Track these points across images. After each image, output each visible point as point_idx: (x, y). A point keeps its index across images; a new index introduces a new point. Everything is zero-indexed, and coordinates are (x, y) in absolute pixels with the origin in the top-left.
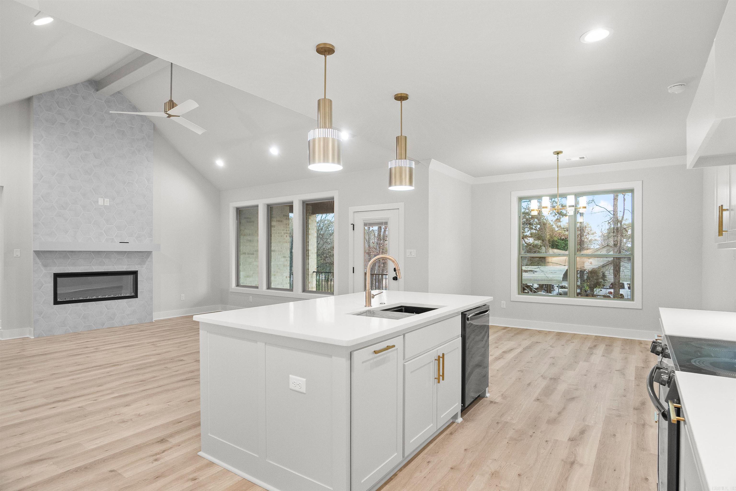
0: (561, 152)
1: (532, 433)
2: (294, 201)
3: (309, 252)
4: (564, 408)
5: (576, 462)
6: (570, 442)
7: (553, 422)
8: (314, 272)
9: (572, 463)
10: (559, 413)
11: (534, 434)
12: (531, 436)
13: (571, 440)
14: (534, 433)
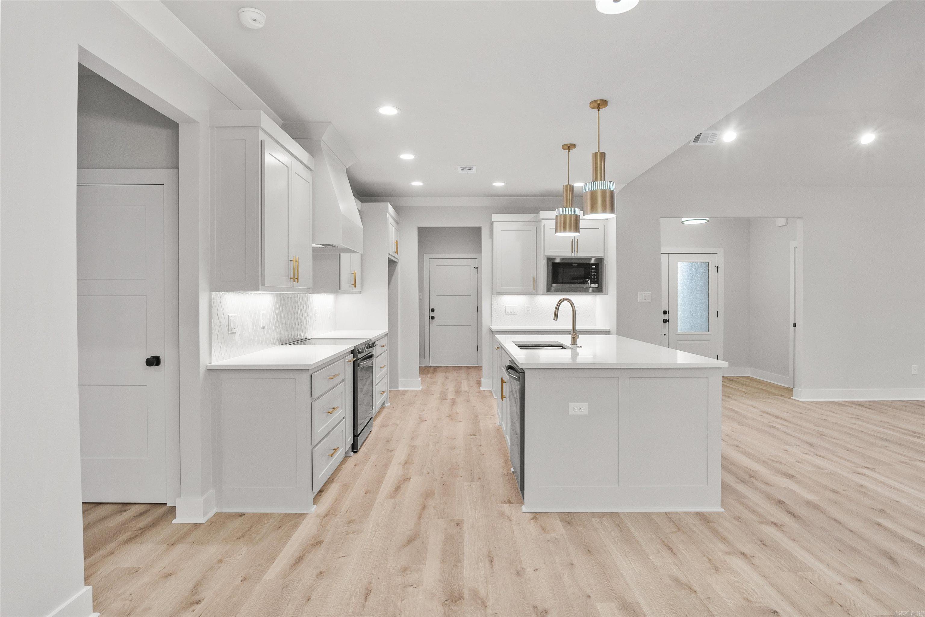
1: (444, 477)
4: (420, 517)
5: (403, 465)
6: (409, 477)
7: (429, 494)
9: (406, 463)
10: (424, 507)
11: (441, 476)
12: (443, 474)
13: (408, 479)
14: (442, 478)
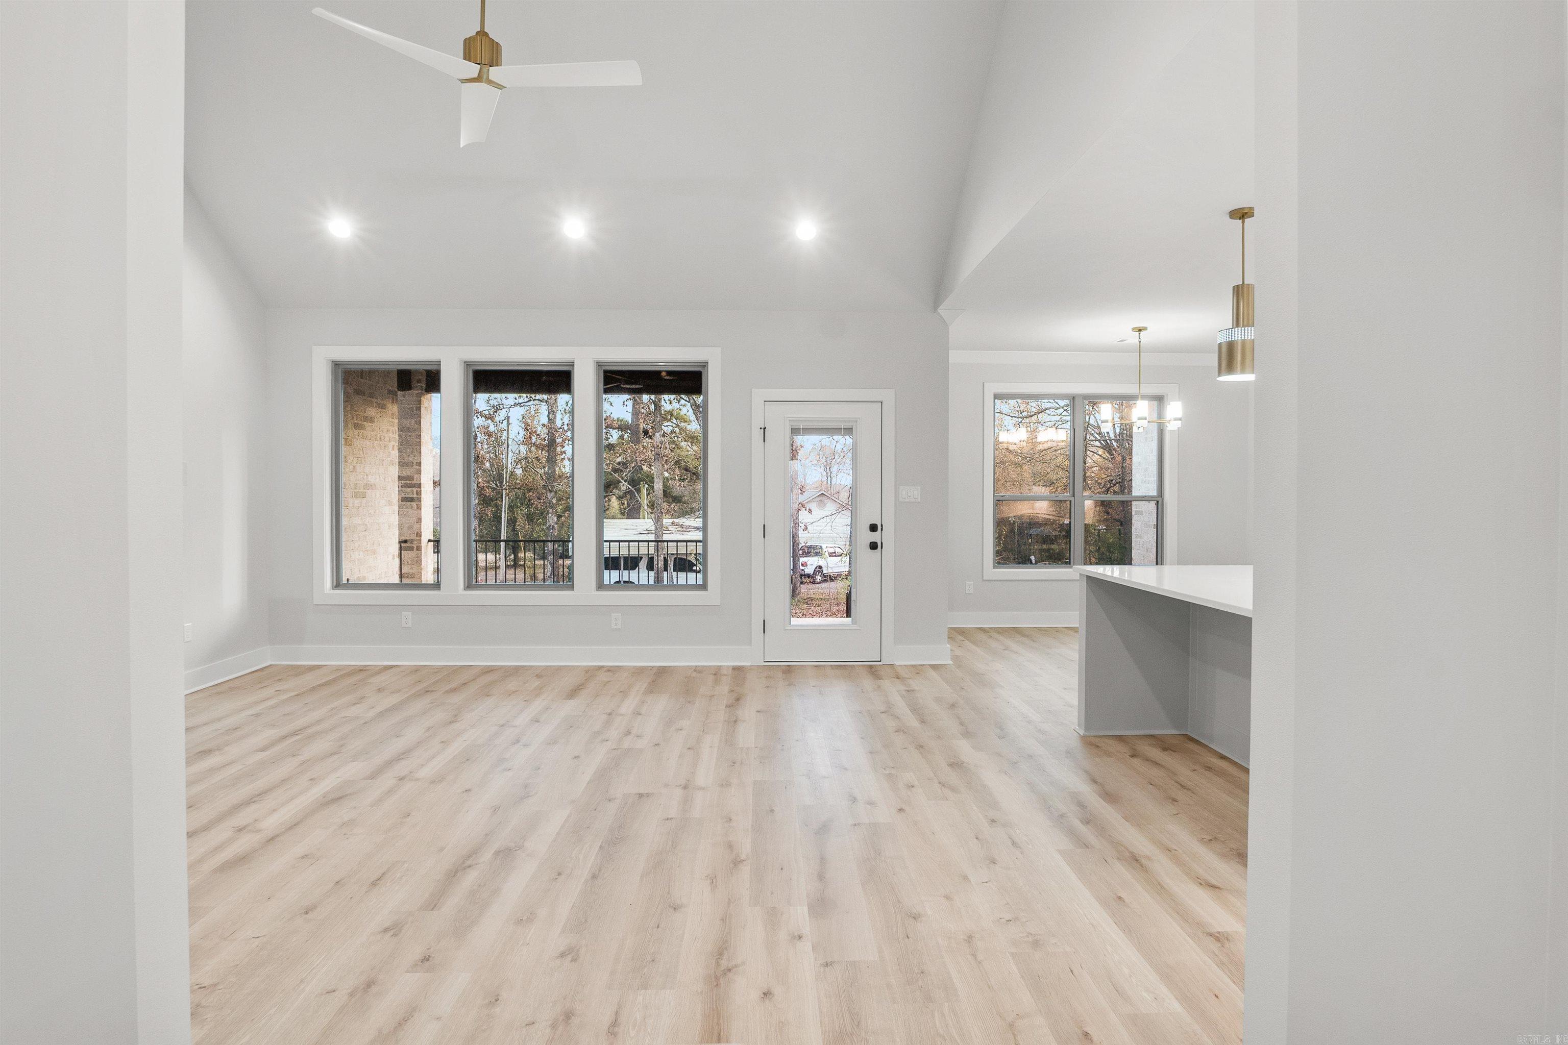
0: (1145, 328)
2: (575, 362)
3: (422, 489)
8: (430, 541)
